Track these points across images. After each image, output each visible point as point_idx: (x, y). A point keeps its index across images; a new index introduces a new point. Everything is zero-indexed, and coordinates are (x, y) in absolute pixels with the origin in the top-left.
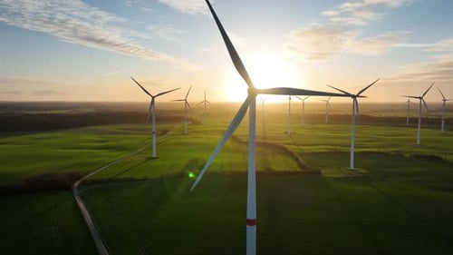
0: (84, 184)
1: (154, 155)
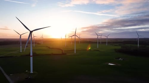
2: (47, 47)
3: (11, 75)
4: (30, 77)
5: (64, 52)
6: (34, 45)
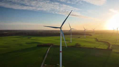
0: (53, 46)
1: (71, 42)
2: (96, 38)
5: (110, 48)
6: (85, 36)
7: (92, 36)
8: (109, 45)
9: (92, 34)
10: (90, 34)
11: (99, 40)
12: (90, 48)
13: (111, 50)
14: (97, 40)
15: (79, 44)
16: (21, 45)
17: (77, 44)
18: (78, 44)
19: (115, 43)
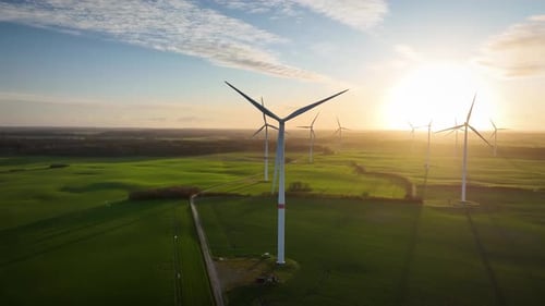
0: (199, 196)
1: (267, 179)
2: (353, 164)
3: (221, 259)
4: (271, 280)
5: (414, 193)
6: (310, 155)
7: (332, 153)
8: (407, 185)
9: (330, 146)
10: (324, 146)
11: (368, 170)
12: (347, 198)
13: (419, 201)
14: (360, 170)
15: (303, 187)
16: (44, 198)
17: (295, 184)
18: (299, 184)
19: (425, 178)
